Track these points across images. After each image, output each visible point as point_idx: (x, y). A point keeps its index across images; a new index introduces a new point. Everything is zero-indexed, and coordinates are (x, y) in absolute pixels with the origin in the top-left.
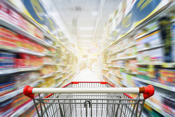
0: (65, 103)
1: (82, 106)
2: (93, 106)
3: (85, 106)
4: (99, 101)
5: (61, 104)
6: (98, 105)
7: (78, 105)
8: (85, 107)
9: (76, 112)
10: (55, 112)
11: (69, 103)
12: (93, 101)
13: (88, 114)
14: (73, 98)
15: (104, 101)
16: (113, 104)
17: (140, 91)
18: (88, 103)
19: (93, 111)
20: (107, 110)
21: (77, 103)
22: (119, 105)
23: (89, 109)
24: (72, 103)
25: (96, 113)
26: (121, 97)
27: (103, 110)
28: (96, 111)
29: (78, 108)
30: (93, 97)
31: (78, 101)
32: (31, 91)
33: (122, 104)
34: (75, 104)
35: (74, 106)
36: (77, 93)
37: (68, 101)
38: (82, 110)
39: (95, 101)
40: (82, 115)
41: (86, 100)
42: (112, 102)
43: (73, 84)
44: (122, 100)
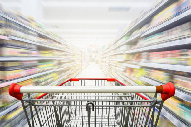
0: (61, 106)
1: (83, 109)
2: (97, 110)
3: (88, 109)
4: (105, 103)
5: (56, 107)
6: (103, 107)
7: (78, 109)
8: (87, 111)
9: (76, 116)
10: (48, 117)
11: (66, 106)
12: (97, 103)
13: (91, 119)
14: (73, 99)
15: (111, 103)
16: (123, 107)
17: (157, 90)
18: (91, 106)
19: (98, 116)
20: (116, 114)
21: (77, 106)
22: (130, 108)
23: (92, 113)
24: (70, 105)
25: (101, 118)
26: (132, 98)
27: (110, 114)
28: (101, 116)
29: (78, 112)
30: (97, 98)
31: (78, 103)
32: (19, 90)
33: (134, 106)
34: (75, 106)
35: (73, 109)
36: (76, 93)
37: (66, 103)
38: (84, 113)
39: (100, 103)
40: (83, 120)
41: (88, 101)
42: (121, 104)
43: (72, 82)
44: (135, 102)
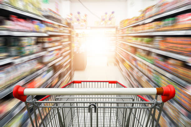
0: (64, 107)
1: (86, 111)
2: (99, 111)
3: (90, 110)
4: (107, 105)
5: (59, 108)
6: (105, 109)
7: (81, 110)
8: (89, 112)
9: (78, 118)
11: (69, 107)
12: (99, 104)
13: (93, 120)
14: (75, 100)
15: (113, 104)
16: (124, 108)
17: (157, 92)
18: (93, 108)
19: (100, 117)
20: (117, 116)
21: (79, 108)
22: (131, 109)
23: (94, 115)
24: (72, 107)
25: (103, 119)
26: (133, 100)
27: (112, 116)
28: (103, 117)
29: (81, 113)
30: (99, 99)
31: (80, 105)
33: (135, 108)
34: (77, 108)
35: (76, 111)
36: (79, 94)
37: (68, 105)
38: (86, 115)
39: (102, 105)
40: (86, 122)
41: (90, 103)
42: (122, 105)
44: (136, 103)
